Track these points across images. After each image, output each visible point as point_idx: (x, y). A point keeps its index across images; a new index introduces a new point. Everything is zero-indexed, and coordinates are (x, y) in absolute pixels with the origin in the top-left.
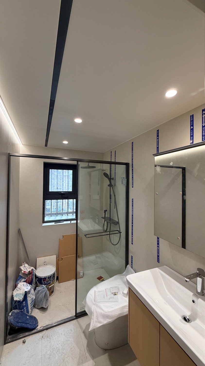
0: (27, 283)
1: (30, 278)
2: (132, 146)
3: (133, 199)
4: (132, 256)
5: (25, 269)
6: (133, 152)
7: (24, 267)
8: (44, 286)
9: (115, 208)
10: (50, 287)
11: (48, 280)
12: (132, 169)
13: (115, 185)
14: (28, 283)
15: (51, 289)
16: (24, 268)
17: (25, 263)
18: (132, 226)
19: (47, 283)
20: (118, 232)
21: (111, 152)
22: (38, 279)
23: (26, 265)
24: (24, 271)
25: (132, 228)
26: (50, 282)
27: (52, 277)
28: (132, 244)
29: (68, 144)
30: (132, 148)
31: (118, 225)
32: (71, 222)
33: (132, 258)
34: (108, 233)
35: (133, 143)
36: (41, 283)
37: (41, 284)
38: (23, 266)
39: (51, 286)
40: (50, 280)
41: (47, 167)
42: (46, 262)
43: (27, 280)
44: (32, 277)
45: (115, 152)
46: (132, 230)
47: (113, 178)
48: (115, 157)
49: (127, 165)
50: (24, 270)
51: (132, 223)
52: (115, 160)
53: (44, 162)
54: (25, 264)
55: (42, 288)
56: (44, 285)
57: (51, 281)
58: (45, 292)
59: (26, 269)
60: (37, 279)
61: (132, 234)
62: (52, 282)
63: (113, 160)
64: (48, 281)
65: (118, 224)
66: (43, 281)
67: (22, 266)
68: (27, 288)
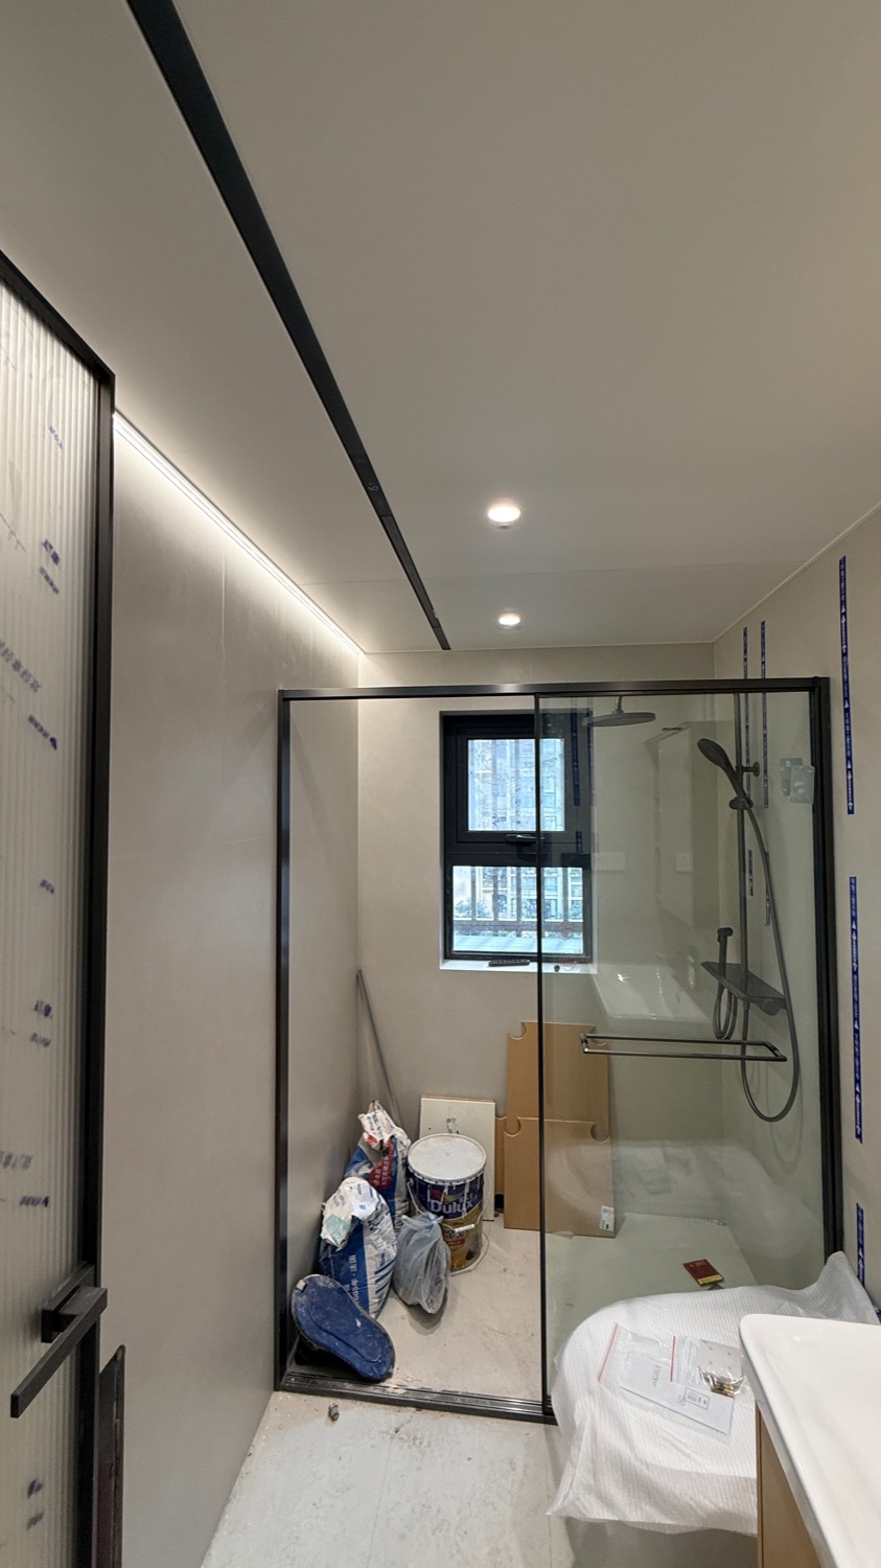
0: (372, 1184)
1: (385, 1168)
2: (843, 579)
3: (853, 881)
4: (859, 1210)
5: (375, 1127)
6: (845, 614)
7: (373, 1121)
8: (432, 1216)
9: (768, 923)
10: (457, 1230)
11: (450, 1198)
12: (847, 711)
13: (766, 802)
14: (377, 1189)
15: (463, 1242)
16: (371, 1123)
17: (377, 1103)
18: (856, 1031)
19: (447, 1210)
20: (771, 1055)
21: (745, 634)
22: (415, 1182)
23: (382, 1115)
24: (371, 1137)
25: (857, 1046)
26: (459, 1210)
27: (467, 1190)
28: (859, 1136)
29: (517, 627)
30: (843, 592)
31: (782, 1016)
32: (557, 968)
33: (860, 1221)
34: (736, 1050)
35: (843, 562)
36: (425, 1205)
37: (423, 1208)
38: (369, 1115)
39: (461, 1229)
40: (457, 1202)
41: (457, 733)
42: (454, 1120)
43: (373, 1172)
44: (393, 1169)
45: (763, 628)
46: (857, 1056)
47: (757, 763)
48: (763, 654)
49: (817, 688)
50: (371, 1134)
51: (856, 1019)
52: (764, 672)
53: (441, 713)
54: (379, 1108)
55: (426, 1223)
56: (433, 1213)
57: (464, 1209)
58: (432, 1244)
59: (379, 1128)
60: (411, 1180)
61: (858, 1082)
62: (468, 1211)
63: (755, 674)
64: (451, 1203)
65: (785, 1007)
66: (431, 1198)
67: (366, 1113)
68: (362, 1207)
